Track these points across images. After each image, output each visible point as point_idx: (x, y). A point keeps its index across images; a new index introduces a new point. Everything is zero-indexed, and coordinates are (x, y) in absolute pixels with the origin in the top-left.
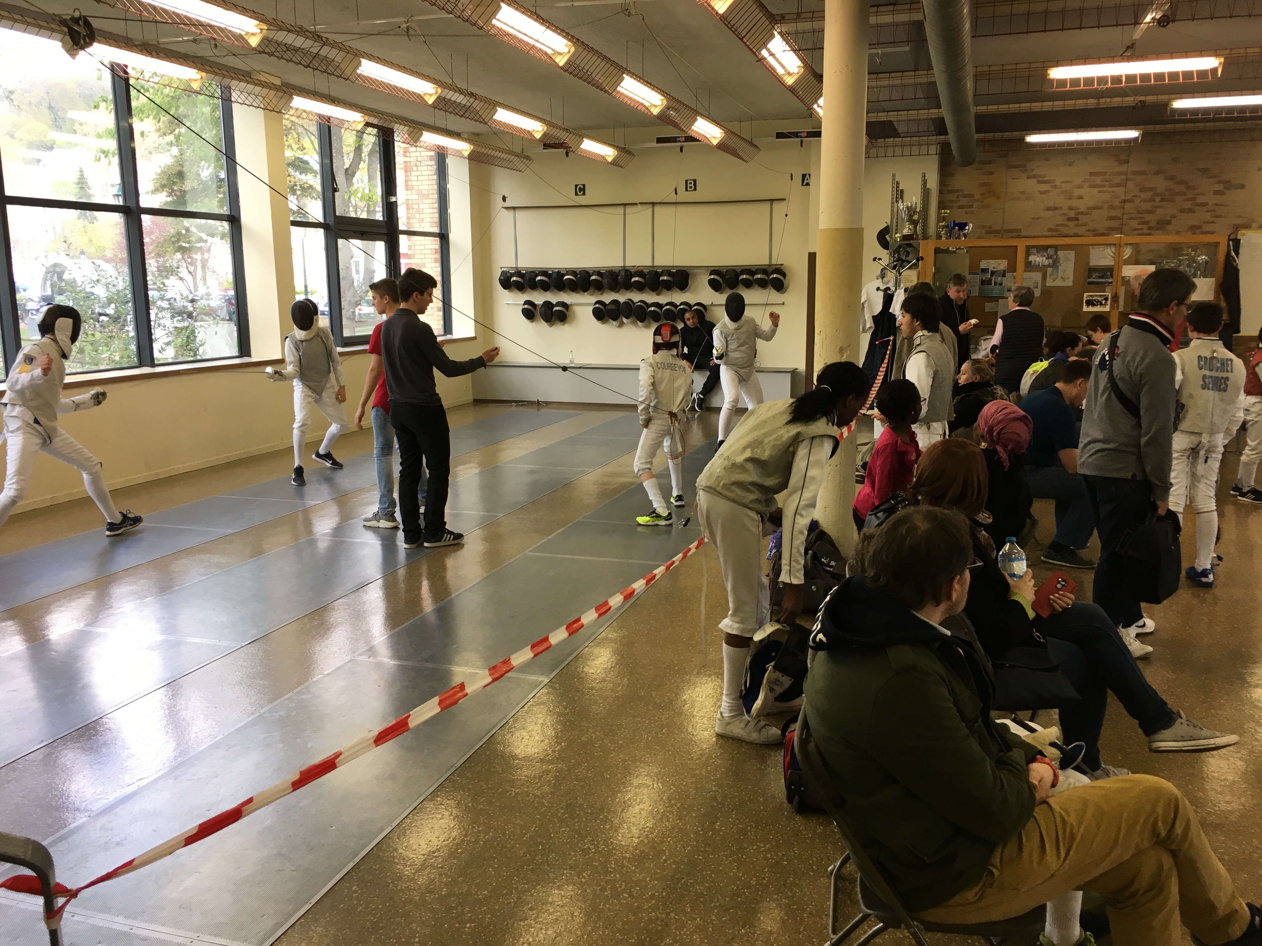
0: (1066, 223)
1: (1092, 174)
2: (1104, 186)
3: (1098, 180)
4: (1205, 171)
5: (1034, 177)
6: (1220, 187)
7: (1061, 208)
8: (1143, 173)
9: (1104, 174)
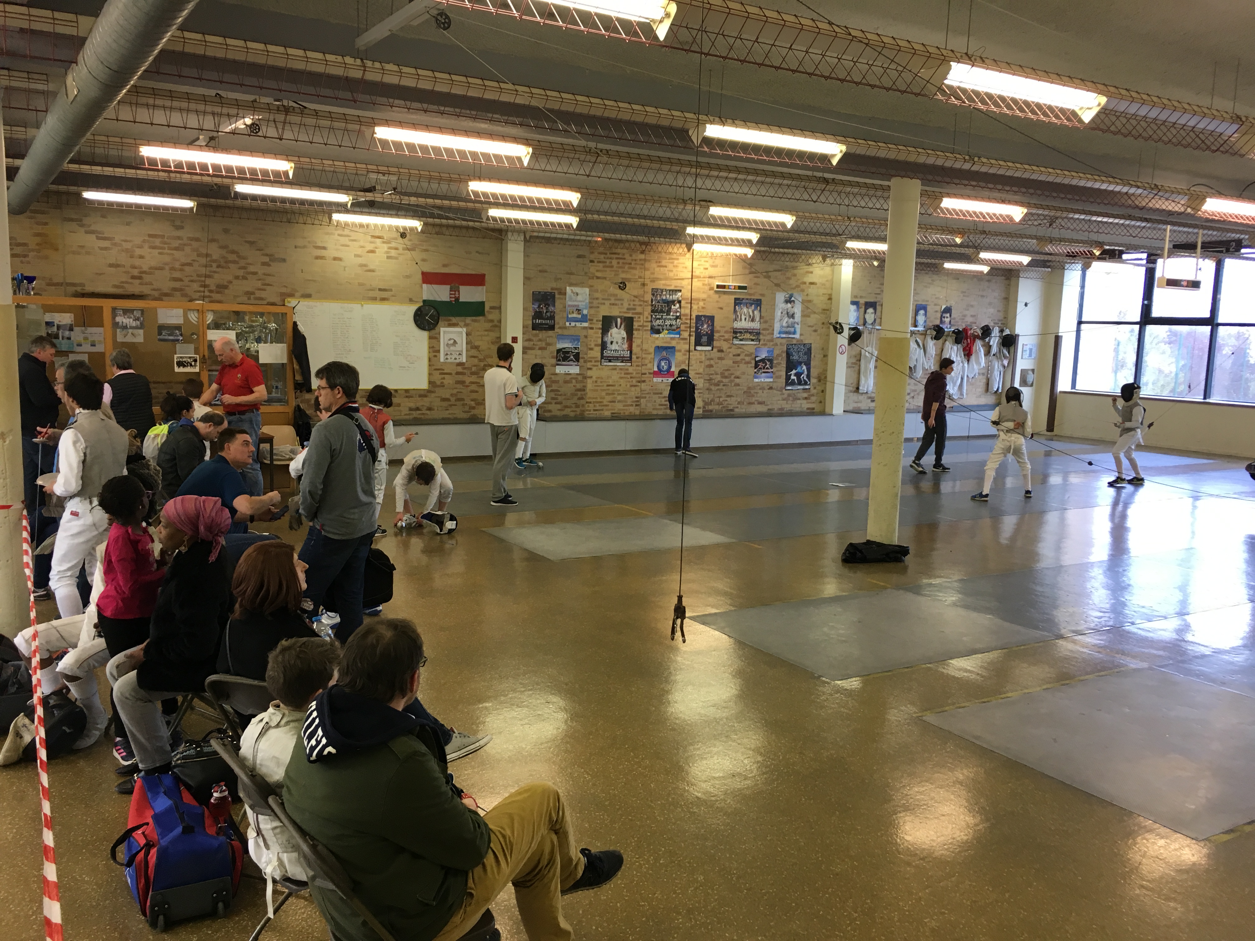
0: (130, 281)
1: (150, 236)
2: (163, 248)
3: (157, 242)
4: (251, 243)
5: (92, 232)
6: (267, 259)
7: (124, 266)
8: (197, 240)
9: (163, 236)
